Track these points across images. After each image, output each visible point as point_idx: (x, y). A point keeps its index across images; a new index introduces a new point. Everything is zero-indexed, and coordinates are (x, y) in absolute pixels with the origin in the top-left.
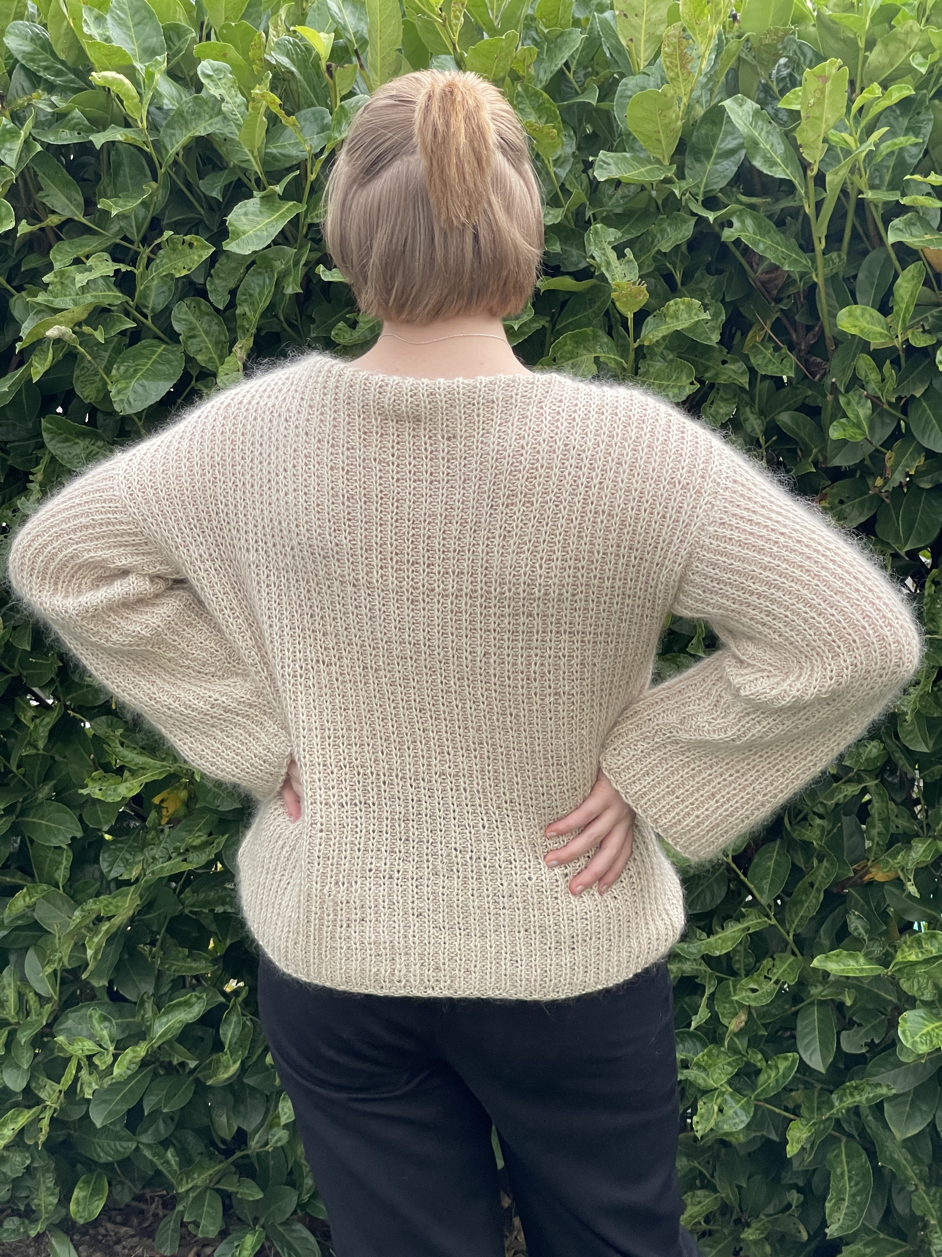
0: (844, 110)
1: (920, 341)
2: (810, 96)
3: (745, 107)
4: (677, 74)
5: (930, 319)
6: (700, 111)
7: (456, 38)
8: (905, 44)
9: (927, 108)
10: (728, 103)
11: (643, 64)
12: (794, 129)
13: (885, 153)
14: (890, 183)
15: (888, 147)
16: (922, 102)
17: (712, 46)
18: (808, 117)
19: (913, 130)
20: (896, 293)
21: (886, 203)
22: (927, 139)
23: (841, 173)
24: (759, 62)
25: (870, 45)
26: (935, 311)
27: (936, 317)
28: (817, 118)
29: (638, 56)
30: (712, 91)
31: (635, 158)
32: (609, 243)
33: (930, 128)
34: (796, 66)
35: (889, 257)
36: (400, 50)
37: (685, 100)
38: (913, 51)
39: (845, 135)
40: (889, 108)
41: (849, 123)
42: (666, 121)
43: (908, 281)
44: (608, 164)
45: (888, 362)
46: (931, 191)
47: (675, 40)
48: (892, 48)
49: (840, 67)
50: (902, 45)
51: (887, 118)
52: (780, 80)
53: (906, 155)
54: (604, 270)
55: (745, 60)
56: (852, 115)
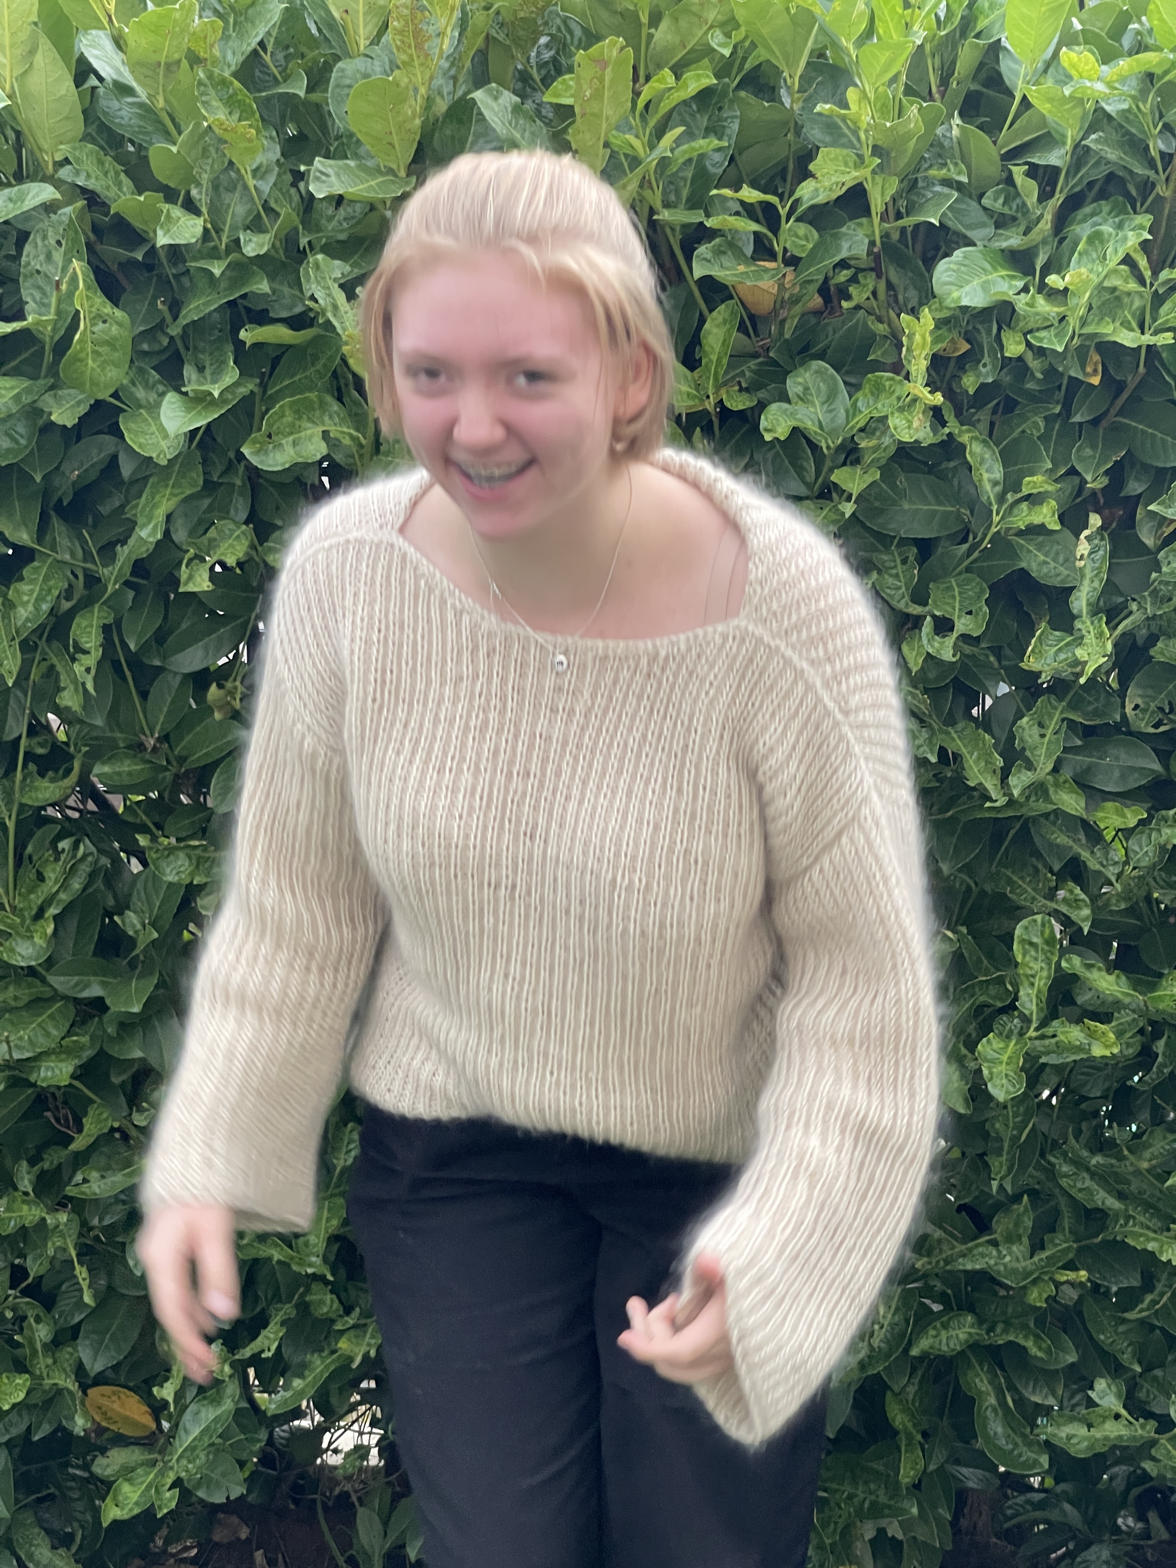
0: (629, 104)
1: (738, 403)
2: (585, 87)
3: (500, 101)
4: (411, 56)
5: (748, 374)
6: (442, 106)
7: (112, 8)
8: (700, 17)
9: (732, 102)
10: (478, 95)
11: (363, 43)
12: (565, 130)
13: (681, 161)
14: (688, 200)
15: (685, 152)
16: (724, 93)
17: (454, 20)
18: (583, 115)
19: (714, 130)
20: (704, 342)
21: (685, 226)
22: (733, 142)
23: (630, 188)
24: (513, 41)
25: (655, 19)
26: (753, 364)
27: (754, 372)
28: (594, 115)
29: (356, 32)
30: (455, 79)
31: (362, 167)
32: (335, 280)
33: (736, 126)
34: (561, 45)
35: (691, 294)
36: (35, 24)
37: (423, 90)
38: (711, 27)
39: (630, 138)
40: (684, 102)
41: (635, 122)
42: (400, 119)
43: (718, 326)
44: (327, 176)
45: (698, 429)
46: (740, 209)
47: (406, 12)
48: (683, 24)
49: (622, 49)
50: (696, 20)
51: (680, 114)
52: (541, 65)
53: (708, 164)
54: (330, 315)
55: (495, 39)
56: (637, 113)
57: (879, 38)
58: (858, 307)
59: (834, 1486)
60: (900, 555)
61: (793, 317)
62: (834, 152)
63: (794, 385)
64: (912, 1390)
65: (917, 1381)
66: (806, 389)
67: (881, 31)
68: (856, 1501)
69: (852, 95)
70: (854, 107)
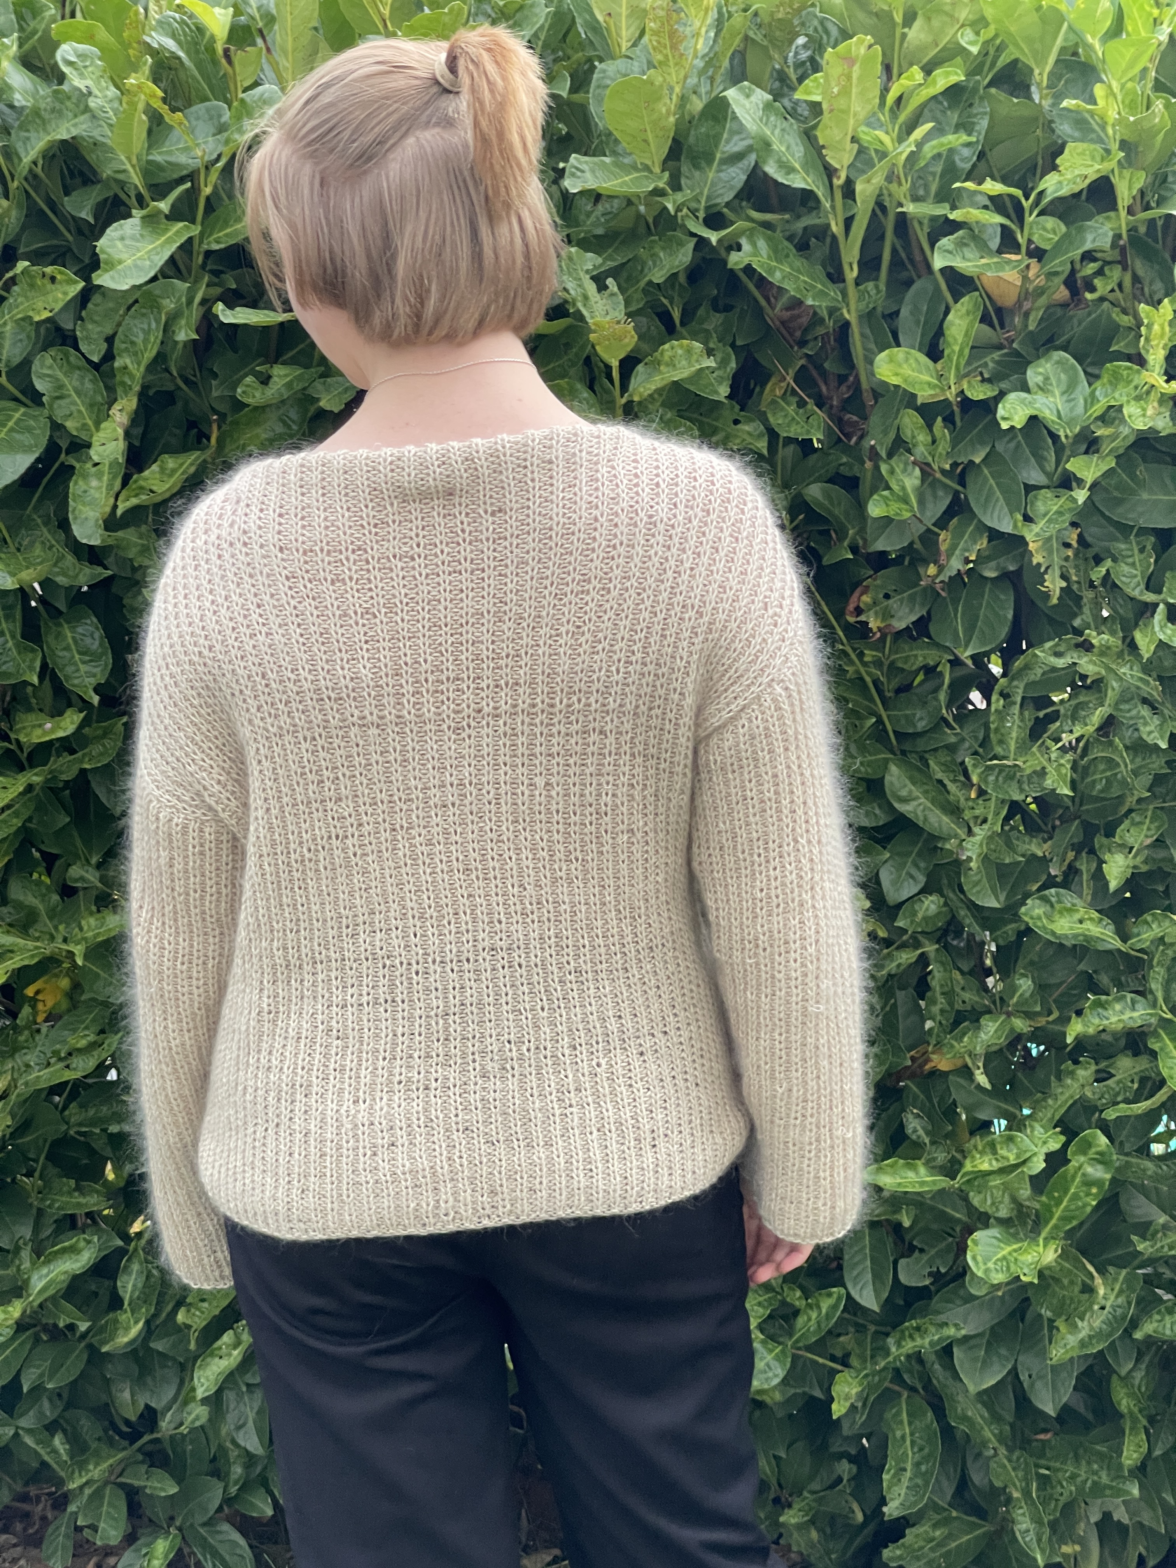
0: (877, 101)
1: (978, 392)
2: (833, 84)
3: (753, 98)
4: (666, 56)
5: (991, 365)
6: (697, 105)
7: (386, 12)
8: (952, 16)
9: (982, 98)
10: (732, 94)
11: (625, 45)
12: (815, 127)
13: (929, 155)
14: (937, 195)
15: (934, 147)
16: (975, 90)
17: (709, 21)
18: (831, 111)
19: (965, 126)
20: (947, 332)
21: (933, 219)
22: (982, 138)
23: (874, 181)
24: (770, 41)
25: (909, 19)
26: (996, 355)
27: (998, 363)
28: (843, 111)
29: (619, 35)
30: (712, 79)
31: (616, 164)
32: (587, 272)
33: (985, 122)
34: (817, 46)
35: (937, 286)
36: (316, 29)
37: (677, 89)
38: (963, 26)
39: (880, 134)
40: (934, 97)
41: (885, 117)
42: (655, 116)
43: (961, 317)
44: (583, 171)
45: (939, 419)
46: (988, 203)
47: (662, 13)
48: (936, 23)
49: (870, 46)
50: (947, 19)
51: (931, 111)
52: (799, 65)
53: (957, 158)
54: (580, 305)
55: (753, 40)
56: (887, 108)
57: (1128, 34)
58: (1102, 299)
59: (1058, 1465)
60: (1138, 543)
61: (1038, 309)
62: (1081, 146)
63: (1034, 376)
64: (1139, 1375)
65: (1143, 1366)
66: (1047, 379)
67: (1130, 29)
68: (1079, 1479)
69: (1099, 90)
70: (1101, 102)
